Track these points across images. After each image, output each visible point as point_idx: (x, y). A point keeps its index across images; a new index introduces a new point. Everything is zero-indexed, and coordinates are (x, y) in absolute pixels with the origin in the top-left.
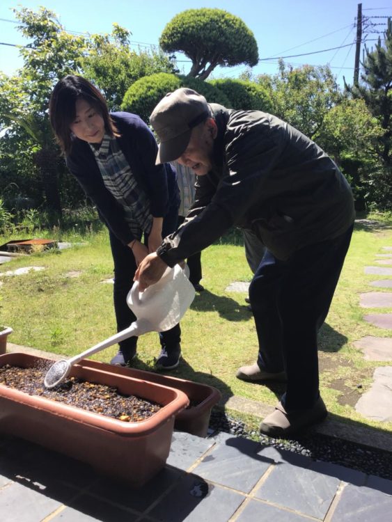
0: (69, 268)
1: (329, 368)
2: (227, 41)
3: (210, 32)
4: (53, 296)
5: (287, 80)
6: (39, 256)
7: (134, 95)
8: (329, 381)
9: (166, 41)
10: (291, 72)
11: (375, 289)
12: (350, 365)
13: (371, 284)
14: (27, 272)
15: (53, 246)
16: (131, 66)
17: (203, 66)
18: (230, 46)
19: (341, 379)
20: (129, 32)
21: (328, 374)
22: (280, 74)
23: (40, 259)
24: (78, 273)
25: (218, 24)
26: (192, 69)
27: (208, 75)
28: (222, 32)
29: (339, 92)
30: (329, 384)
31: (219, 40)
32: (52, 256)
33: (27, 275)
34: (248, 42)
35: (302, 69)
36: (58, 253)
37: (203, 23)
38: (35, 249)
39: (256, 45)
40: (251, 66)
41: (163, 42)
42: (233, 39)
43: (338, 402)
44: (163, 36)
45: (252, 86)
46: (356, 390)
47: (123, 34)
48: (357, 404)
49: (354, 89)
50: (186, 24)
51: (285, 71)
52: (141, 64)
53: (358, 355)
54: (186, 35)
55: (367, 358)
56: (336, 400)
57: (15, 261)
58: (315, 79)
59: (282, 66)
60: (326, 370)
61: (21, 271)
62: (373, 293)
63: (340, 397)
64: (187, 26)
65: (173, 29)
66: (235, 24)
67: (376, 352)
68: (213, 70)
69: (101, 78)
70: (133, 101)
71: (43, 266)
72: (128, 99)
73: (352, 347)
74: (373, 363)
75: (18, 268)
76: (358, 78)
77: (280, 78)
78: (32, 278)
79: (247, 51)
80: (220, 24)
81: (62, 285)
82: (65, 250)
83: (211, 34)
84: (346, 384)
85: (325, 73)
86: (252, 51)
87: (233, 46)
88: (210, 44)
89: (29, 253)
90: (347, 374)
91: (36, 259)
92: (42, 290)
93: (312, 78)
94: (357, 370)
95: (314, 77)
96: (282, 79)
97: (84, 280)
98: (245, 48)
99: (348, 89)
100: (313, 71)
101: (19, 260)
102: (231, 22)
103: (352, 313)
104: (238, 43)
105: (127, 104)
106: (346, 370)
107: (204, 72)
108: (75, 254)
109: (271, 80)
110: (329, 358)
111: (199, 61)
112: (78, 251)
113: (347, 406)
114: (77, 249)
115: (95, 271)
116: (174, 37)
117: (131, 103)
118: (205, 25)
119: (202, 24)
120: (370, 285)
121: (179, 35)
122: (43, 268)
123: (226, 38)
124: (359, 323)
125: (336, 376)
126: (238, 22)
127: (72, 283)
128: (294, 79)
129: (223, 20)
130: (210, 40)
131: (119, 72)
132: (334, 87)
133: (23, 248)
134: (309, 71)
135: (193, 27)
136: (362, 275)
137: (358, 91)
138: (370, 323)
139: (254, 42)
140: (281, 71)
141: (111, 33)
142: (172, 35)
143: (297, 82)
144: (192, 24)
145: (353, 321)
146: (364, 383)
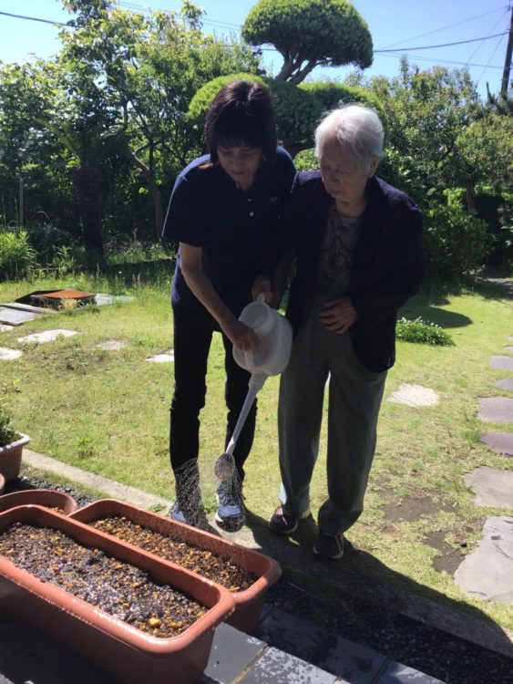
0: (108, 335)
1: (428, 513)
2: (332, 35)
3: (310, 21)
4: (84, 378)
5: (410, 86)
6: (70, 314)
7: (204, 103)
8: (425, 534)
9: (250, 30)
10: (416, 75)
11: (502, 393)
12: (454, 510)
13: (498, 384)
14: (54, 339)
15: (88, 302)
16: (203, 59)
17: (298, 65)
18: (335, 42)
19: (441, 531)
20: (202, 10)
21: (425, 522)
22: (402, 77)
23: (71, 319)
24: (119, 343)
25: (321, 11)
26: (283, 68)
27: (304, 78)
28: (326, 24)
29: (480, 104)
30: (425, 537)
31: (321, 33)
32: (87, 315)
33: (53, 343)
34: (360, 37)
35: (432, 72)
36: (96, 311)
37: (302, 8)
38: (66, 305)
39: (371, 40)
40: (363, 68)
41: (247, 32)
42: (340, 33)
43: (432, 566)
44: (246, 23)
45: (362, 94)
46: (458, 549)
47: (194, 13)
48: (457, 571)
49: (500, 101)
50: (279, 9)
51: (408, 72)
52: (215, 58)
53: (467, 495)
54: (277, 23)
55: (478, 501)
56: (431, 562)
57: (39, 320)
58: (449, 86)
59: (405, 68)
60: (423, 515)
61: (46, 336)
62: (498, 399)
63: (436, 559)
64: (279, 11)
65: (261, 14)
66: (344, 11)
67: (491, 492)
68: (310, 71)
69: (162, 75)
70: (202, 111)
71: (76, 329)
72: (196, 107)
73: (460, 482)
74: (484, 509)
75: (42, 331)
76: (507, 86)
77: (400, 82)
78: (60, 348)
79: (357, 49)
80: (323, 11)
81: (97, 362)
82: (105, 307)
83: (311, 25)
84: (446, 540)
85: (462, 78)
86: (364, 49)
87: (339, 42)
88: (308, 37)
89: (58, 310)
90: (450, 523)
91: (66, 319)
92: (72, 369)
93: (444, 84)
94: (463, 519)
95: (447, 83)
96: (404, 83)
97: (125, 356)
98: (355, 45)
99: (492, 100)
100: (446, 75)
101: (45, 319)
102: (339, 9)
103: (466, 430)
104: (346, 38)
105: (194, 113)
106: (449, 518)
107: (299, 72)
108: (116, 314)
109: (389, 85)
110: (428, 498)
111: (293, 58)
112: (121, 309)
113: (444, 573)
114: (119, 305)
115: (140, 343)
116: (262, 27)
117: (199, 112)
118: (304, 11)
119: (299, 10)
120: (495, 385)
121: (268, 23)
122: (75, 333)
123: (331, 31)
124: (474, 445)
125: (436, 526)
126: (348, 10)
127: (110, 360)
128: (419, 85)
129: (328, 6)
130: (309, 32)
131: (187, 68)
132: (472, 98)
133: (50, 303)
134: (441, 75)
135: (287, 14)
136: (486, 369)
137: (505, 104)
138: (489, 447)
139: (369, 36)
140: (403, 73)
141: (179, 11)
142: (259, 22)
143: (424, 89)
144: (287, 10)
145: (466, 442)
146: (470, 540)
